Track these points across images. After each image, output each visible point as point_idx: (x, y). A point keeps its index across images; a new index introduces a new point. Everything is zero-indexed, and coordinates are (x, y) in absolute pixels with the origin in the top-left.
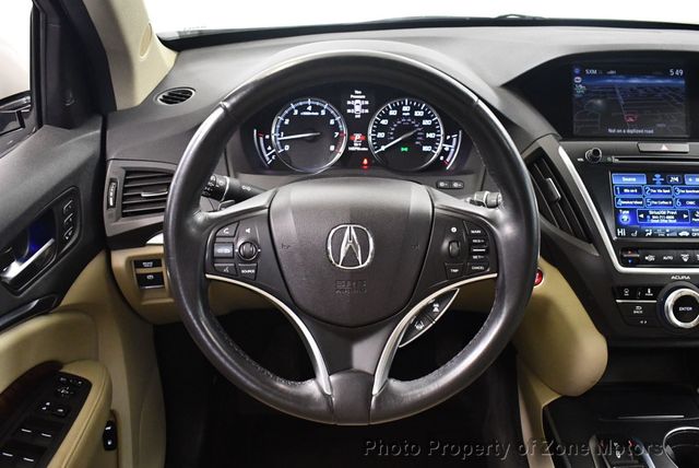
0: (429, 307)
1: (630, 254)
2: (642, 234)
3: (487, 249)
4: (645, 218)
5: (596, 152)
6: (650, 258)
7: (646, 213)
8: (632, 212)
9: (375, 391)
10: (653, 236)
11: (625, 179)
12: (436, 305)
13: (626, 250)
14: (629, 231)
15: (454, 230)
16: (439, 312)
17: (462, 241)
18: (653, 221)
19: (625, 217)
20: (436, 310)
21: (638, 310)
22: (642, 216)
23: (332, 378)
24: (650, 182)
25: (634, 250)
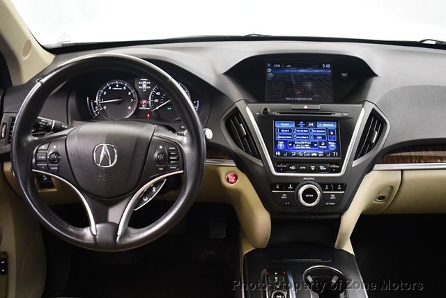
0: (150, 189)
1: (281, 166)
2: (290, 155)
3: (178, 158)
4: (292, 146)
5: (266, 109)
6: (293, 168)
7: (293, 143)
8: (285, 142)
9: (119, 233)
10: (297, 155)
11: (282, 124)
12: (154, 188)
13: (279, 163)
14: (282, 152)
15: (161, 147)
16: (155, 191)
17: (165, 154)
18: (297, 148)
19: (281, 145)
20: (154, 190)
21: (284, 196)
22: (290, 145)
23: (98, 226)
24: (297, 126)
25: (284, 163)
